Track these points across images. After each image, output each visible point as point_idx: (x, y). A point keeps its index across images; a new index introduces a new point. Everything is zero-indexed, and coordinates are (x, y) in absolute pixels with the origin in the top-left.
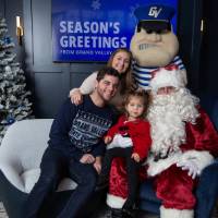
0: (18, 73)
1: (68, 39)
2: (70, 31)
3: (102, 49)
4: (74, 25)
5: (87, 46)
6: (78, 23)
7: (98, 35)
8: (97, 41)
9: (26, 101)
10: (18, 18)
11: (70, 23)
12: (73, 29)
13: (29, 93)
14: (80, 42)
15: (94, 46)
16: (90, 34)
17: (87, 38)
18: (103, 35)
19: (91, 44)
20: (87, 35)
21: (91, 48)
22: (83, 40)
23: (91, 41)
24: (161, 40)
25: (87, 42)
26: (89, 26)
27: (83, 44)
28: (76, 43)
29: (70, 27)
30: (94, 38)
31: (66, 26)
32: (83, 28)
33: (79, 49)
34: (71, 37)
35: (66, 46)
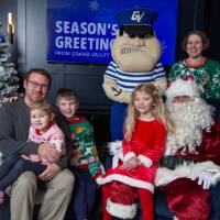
1: (64, 40)
2: (66, 32)
3: (99, 51)
4: (70, 25)
5: (83, 47)
6: (75, 24)
7: (95, 36)
8: (94, 43)
10: (10, 15)
11: (66, 23)
12: (70, 30)
14: (76, 43)
15: (91, 48)
16: (87, 35)
17: (83, 39)
18: (101, 36)
20: (84, 36)
21: (88, 50)
22: (80, 41)
23: (88, 42)
25: (83, 43)
26: (86, 27)
27: (79, 45)
28: (72, 44)
29: (66, 27)
30: (91, 40)
31: (62, 26)
32: (80, 29)
33: (76, 50)
34: (67, 38)
35: (61, 46)
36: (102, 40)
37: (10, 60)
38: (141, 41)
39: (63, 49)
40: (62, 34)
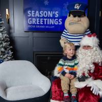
0: (6, 37)
1: (32, 20)
2: (33, 16)
3: (49, 25)
4: (35, 13)
5: (41, 23)
6: (37, 12)
7: (47, 18)
8: (47, 21)
9: (10, 51)
11: (33, 11)
13: (11, 47)
14: (38, 21)
15: (45, 23)
16: (43, 17)
17: (41, 19)
18: (50, 18)
19: (44, 22)
21: (44, 25)
23: (44, 21)
24: (80, 21)
25: (41, 21)
26: (43, 13)
27: (40, 22)
28: (36, 22)
29: (33, 14)
30: (45, 20)
31: (31, 13)
32: (40, 14)
33: (38, 25)
35: (31, 23)
36: (51, 20)
39: (32, 25)
40: (31, 17)
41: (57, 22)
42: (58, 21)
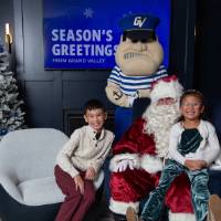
0: (11, 83)
1: (60, 48)
2: (62, 39)
3: (95, 57)
4: (66, 33)
5: (79, 54)
6: (71, 31)
7: (91, 42)
8: (90, 49)
9: (19, 111)
10: (7, 26)
11: (62, 31)
12: (65, 37)
13: (22, 102)
14: (72, 50)
15: (87, 54)
16: (83, 42)
17: (79, 46)
18: (96, 43)
19: (83, 52)
20: (80, 43)
21: (84, 56)
22: (76, 48)
23: (84, 49)
25: (79, 50)
26: (82, 34)
27: (75, 52)
28: (68, 51)
29: (62, 35)
30: (87, 46)
31: (58, 33)
32: (76, 36)
33: (71, 57)
34: (63, 46)
35: (58, 54)
36: (97, 47)
37: (8, 69)
38: (144, 45)
39: (60, 57)
40: (59, 42)
41: (110, 51)
42: (112, 48)
